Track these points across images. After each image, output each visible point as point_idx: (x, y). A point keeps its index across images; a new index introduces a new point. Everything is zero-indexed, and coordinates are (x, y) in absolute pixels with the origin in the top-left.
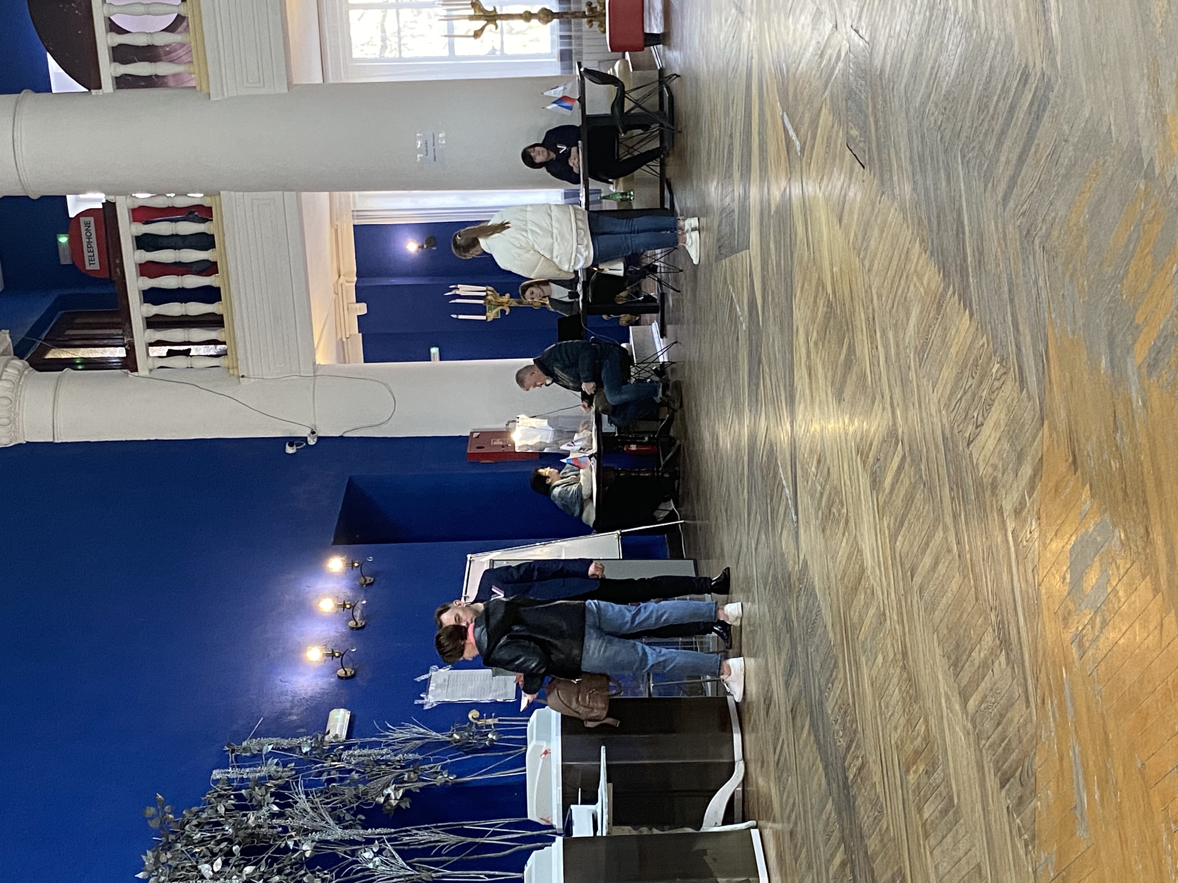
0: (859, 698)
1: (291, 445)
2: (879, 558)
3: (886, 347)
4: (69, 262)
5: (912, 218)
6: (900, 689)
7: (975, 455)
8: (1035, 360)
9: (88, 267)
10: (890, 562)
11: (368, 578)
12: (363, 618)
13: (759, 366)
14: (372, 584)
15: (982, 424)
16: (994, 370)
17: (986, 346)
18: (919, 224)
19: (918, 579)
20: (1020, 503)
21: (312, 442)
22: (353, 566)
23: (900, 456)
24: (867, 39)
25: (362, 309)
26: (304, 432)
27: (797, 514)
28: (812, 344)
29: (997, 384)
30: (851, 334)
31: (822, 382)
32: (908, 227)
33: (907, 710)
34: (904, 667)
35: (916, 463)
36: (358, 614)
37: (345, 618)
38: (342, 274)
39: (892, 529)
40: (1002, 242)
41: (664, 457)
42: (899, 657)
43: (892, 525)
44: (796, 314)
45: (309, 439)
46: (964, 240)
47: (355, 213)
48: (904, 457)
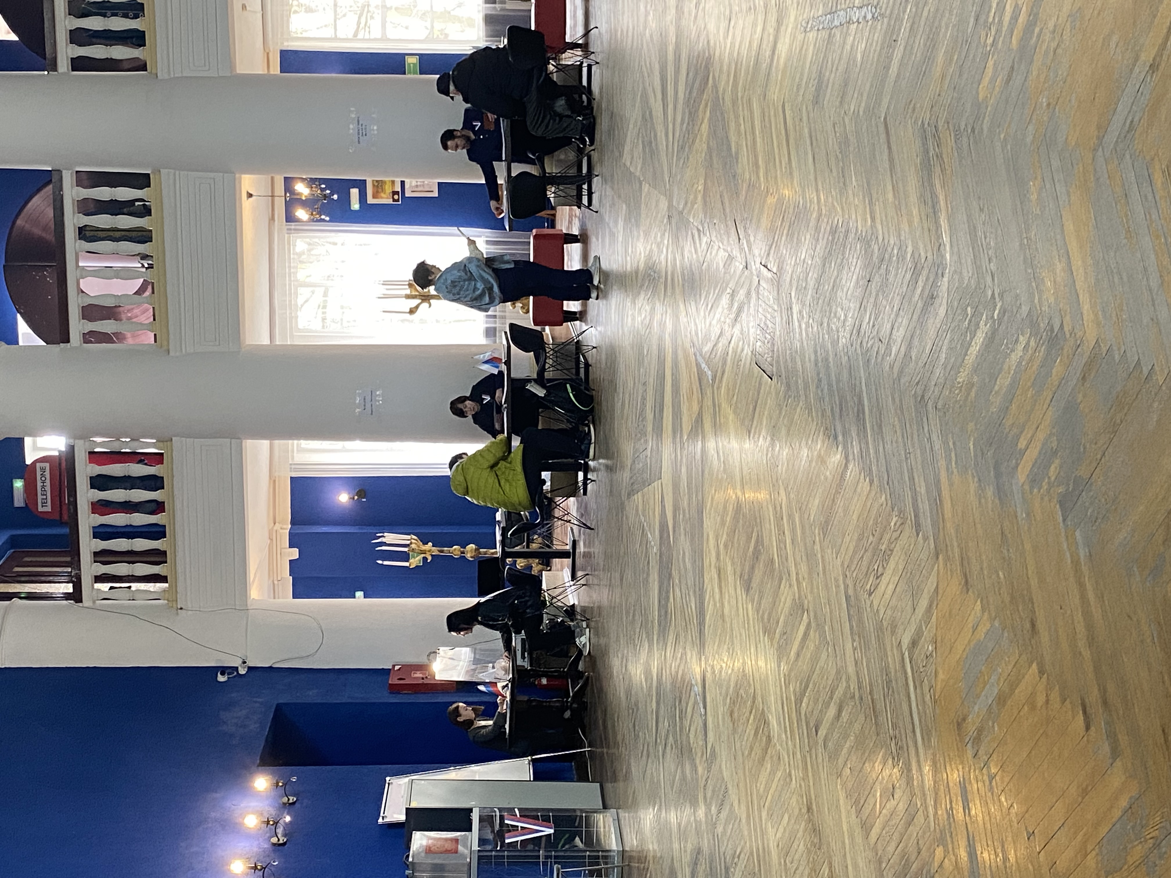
0: (765, 864)
1: (223, 674)
2: (785, 723)
3: (793, 531)
4: (22, 505)
5: (817, 412)
6: (805, 841)
7: (876, 603)
8: (930, 505)
9: (40, 509)
10: (796, 725)
11: (291, 798)
12: (285, 835)
13: (669, 580)
14: (294, 803)
15: (882, 574)
16: (892, 524)
17: (884, 506)
18: (823, 415)
19: (822, 732)
20: (917, 634)
21: (242, 671)
22: (277, 785)
23: (805, 624)
24: (775, 270)
25: (295, 554)
26: (235, 662)
27: (705, 707)
28: (721, 547)
29: (896, 535)
30: (759, 527)
31: (731, 579)
32: (813, 421)
33: (811, 859)
34: (810, 820)
35: (820, 627)
36: (280, 831)
37: (268, 835)
38: (277, 520)
39: (798, 694)
40: (899, 412)
41: (573, 689)
42: (804, 810)
43: (798, 689)
44: (707, 523)
45: (240, 668)
46: (864, 419)
47: (293, 467)
48: (809, 624)
